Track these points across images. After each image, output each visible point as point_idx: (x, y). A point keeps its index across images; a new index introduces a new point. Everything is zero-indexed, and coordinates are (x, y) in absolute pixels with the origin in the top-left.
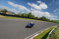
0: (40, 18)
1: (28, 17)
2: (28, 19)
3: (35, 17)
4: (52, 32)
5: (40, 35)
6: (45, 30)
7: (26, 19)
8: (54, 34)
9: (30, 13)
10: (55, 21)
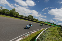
0: (26, 17)
1: (11, 14)
2: (9, 17)
3: (20, 15)
4: (40, 36)
5: (24, 39)
6: (32, 33)
7: (7, 16)
8: (42, 39)
9: (14, 10)
10: (44, 22)
